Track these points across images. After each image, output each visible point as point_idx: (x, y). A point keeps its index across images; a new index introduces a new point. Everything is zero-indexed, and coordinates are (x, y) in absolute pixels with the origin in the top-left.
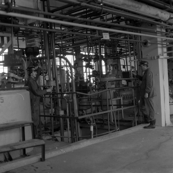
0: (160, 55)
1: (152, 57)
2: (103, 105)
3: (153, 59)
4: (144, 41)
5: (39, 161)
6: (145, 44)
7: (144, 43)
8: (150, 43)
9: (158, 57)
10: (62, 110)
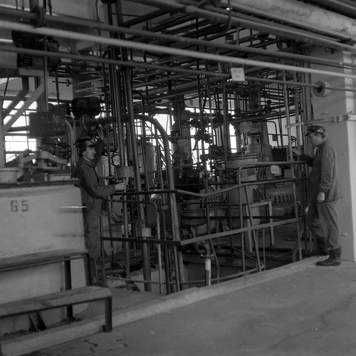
0: (351, 112)
1: (333, 118)
2: (232, 218)
3: (335, 121)
4: (316, 84)
5: (100, 332)
6: (320, 89)
7: (318, 88)
8: (328, 88)
9: (346, 118)
10: (147, 227)
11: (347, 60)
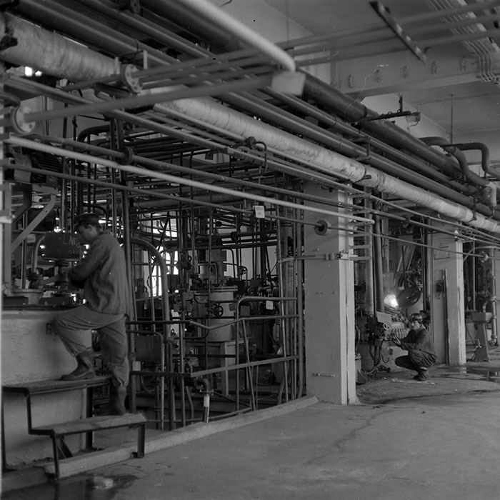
0: (343, 251)
1: (325, 255)
2: (209, 356)
3: (327, 259)
4: (318, 222)
5: (131, 458)
6: (321, 229)
7: (319, 227)
8: (330, 228)
9: (339, 256)
10: (137, 360)
11: (341, 199)
